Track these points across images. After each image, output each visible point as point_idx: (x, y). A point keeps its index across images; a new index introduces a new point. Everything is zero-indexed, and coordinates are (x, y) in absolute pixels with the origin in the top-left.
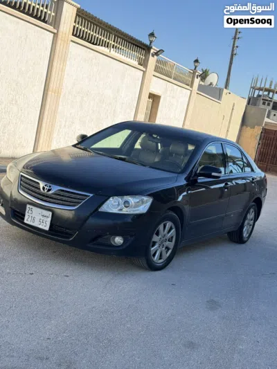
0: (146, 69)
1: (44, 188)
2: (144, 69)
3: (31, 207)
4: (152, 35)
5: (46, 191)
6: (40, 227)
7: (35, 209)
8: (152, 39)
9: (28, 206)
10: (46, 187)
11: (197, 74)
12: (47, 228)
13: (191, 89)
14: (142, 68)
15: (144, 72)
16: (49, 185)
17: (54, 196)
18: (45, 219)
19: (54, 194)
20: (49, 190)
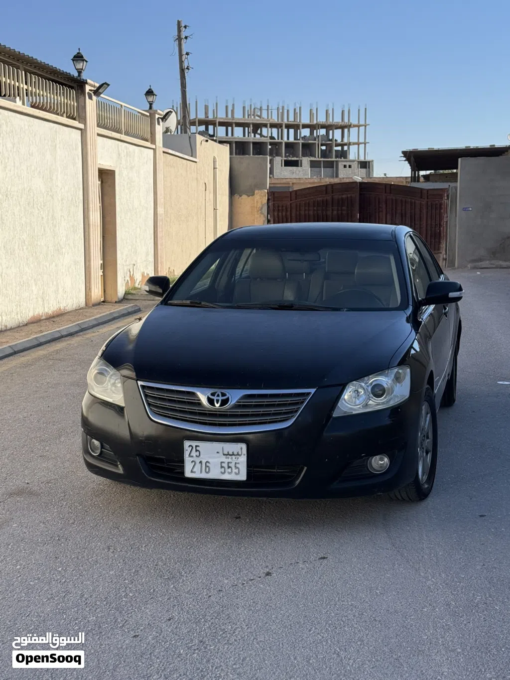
0: (85, 124)
1: (211, 401)
2: (82, 126)
3: (194, 443)
4: (78, 58)
5: (217, 405)
6: (227, 477)
7: (203, 446)
8: (80, 65)
9: (187, 444)
10: (215, 398)
11: (157, 116)
12: (243, 476)
13: (154, 147)
14: (75, 123)
15: (83, 132)
16: (219, 391)
17: (240, 411)
18: (233, 460)
19: (237, 406)
20: (224, 402)
